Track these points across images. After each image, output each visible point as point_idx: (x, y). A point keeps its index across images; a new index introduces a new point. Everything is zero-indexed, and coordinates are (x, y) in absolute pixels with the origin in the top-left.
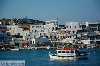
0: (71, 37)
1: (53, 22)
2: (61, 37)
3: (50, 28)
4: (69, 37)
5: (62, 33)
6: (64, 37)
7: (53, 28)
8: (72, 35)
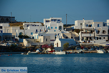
0: (100, 38)
1: (55, 20)
2: (87, 38)
3: (56, 28)
4: (98, 38)
5: (88, 33)
6: (91, 38)
7: (60, 28)
8: (102, 36)
